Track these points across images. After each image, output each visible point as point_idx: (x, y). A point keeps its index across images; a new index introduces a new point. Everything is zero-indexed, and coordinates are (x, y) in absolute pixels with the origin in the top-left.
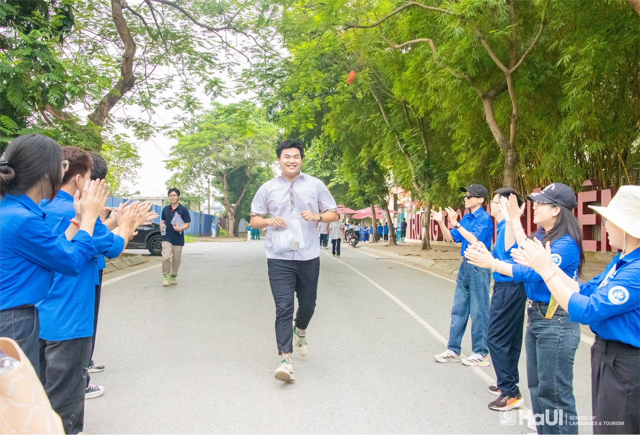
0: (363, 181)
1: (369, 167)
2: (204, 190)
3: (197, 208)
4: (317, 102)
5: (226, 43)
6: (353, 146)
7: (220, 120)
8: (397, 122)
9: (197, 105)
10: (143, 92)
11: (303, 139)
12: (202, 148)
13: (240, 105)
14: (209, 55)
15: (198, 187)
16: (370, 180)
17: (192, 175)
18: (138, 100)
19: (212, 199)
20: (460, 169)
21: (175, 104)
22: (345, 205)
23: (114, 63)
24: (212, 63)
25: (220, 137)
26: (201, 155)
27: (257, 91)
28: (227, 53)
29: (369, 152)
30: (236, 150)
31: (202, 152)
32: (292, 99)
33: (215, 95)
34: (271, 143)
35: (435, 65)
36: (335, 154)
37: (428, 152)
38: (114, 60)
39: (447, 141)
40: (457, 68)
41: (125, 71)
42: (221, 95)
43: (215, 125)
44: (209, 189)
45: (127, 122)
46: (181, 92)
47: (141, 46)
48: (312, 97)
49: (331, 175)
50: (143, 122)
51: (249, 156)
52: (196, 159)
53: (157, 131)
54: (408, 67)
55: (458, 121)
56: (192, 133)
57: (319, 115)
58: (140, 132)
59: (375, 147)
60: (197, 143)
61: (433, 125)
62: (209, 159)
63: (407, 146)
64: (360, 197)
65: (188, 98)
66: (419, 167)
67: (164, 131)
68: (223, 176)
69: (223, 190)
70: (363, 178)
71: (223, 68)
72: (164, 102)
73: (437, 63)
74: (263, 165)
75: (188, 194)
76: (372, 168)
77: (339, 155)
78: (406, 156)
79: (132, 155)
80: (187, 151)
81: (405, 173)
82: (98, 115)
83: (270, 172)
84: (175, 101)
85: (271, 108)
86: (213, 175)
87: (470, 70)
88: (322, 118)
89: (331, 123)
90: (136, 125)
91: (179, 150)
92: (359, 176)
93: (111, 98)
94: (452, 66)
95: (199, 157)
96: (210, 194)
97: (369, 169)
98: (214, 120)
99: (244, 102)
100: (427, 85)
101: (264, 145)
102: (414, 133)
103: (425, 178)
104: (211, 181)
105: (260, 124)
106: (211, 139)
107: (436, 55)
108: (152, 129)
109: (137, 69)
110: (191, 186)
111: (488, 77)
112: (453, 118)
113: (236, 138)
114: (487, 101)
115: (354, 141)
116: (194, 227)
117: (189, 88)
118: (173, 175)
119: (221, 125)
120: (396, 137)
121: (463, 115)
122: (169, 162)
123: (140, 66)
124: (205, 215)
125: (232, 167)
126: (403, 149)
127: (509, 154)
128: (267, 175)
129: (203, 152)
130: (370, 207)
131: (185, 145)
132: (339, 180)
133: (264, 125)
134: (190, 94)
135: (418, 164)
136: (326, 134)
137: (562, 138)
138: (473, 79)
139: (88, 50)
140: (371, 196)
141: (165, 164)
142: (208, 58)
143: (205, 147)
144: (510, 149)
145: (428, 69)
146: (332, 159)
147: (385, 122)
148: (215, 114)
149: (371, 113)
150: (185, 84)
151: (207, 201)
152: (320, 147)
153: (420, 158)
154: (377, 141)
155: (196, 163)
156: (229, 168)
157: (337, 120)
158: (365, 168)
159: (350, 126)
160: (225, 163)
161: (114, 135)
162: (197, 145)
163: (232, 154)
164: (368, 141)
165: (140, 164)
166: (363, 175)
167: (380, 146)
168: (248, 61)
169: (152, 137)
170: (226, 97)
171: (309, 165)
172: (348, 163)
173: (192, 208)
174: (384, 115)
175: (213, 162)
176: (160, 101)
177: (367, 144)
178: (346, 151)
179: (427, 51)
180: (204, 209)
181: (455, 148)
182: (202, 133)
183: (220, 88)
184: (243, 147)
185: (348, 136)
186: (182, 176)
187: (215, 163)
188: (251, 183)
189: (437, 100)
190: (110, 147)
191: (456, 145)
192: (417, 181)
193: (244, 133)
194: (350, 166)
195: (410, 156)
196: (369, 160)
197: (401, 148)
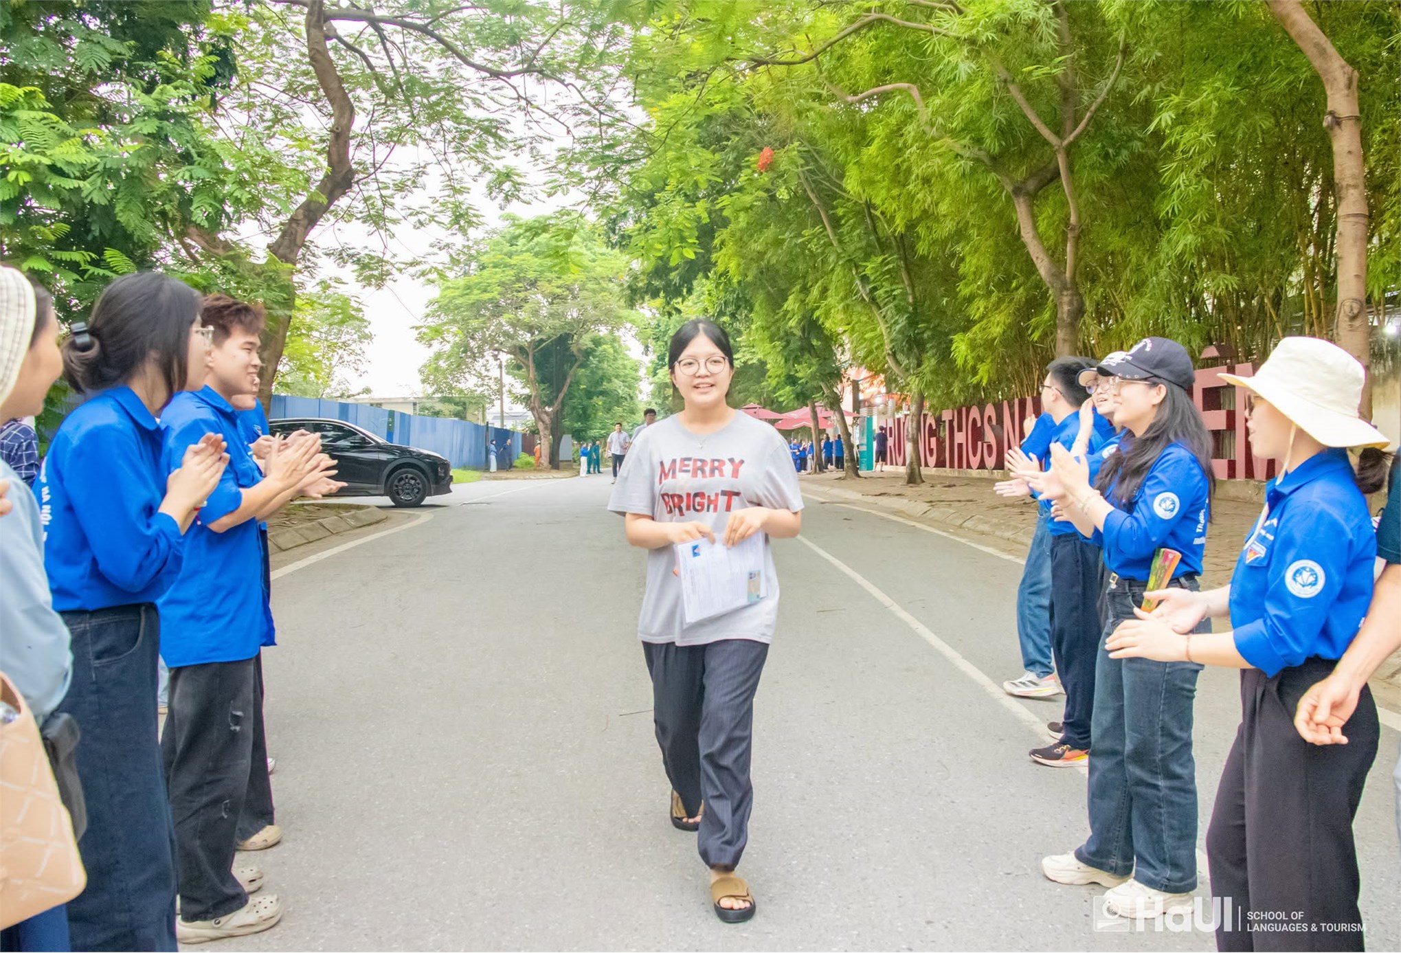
0: (793, 357)
1: (803, 330)
2: (492, 383)
3: (480, 417)
4: (701, 208)
5: (526, 99)
6: (772, 291)
7: (519, 248)
8: (855, 242)
9: (474, 219)
10: (370, 198)
11: (677, 280)
12: (485, 302)
13: (555, 217)
14: (495, 124)
15: (480, 376)
16: (807, 356)
17: (469, 354)
18: (361, 212)
19: (507, 399)
20: (974, 329)
21: (432, 218)
22: (760, 404)
23: (314, 143)
24: (500, 138)
25: (518, 280)
26: (484, 316)
27: (586, 189)
28: (528, 118)
29: (803, 301)
30: (551, 303)
31: (487, 309)
32: (654, 203)
33: (507, 199)
34: (617, 289)
35: (924, 132)
36: (738, 307)
37: (914, 298)
38: (313, 138)
39: (950, 278)
40: (964, 138)
41: (335, 157)
42: (518, 198)
43: (510, 257)
44: (501, 380)
45: (342, 256)
46: (442, 195)
47: (364, 110)
48: (692, 199)
50: (373, 254)
51: (575, 315)
52: (474, 323)
53: (400, 270)
54: (873, 139)
55: (968, 239)
56: (466, 274)
57: (706, 233)
58: (367, 273)
59: (815, 292)
60: (476, 292)
61: (922, 248)
62: (500, 324)
63: (875, 289)
64: (788, 388)
65: (457, 207)
66: (898, 327)
67: (412, 270)
68: (527, 354)
69: (527, 381)
70: (793, 351)
71: (520, 147)
72: (411, 214)
73: (927, 128)
74: (603, 331)
75: (461, 391)
76: (809, 333)
77: (745, 308)
78: (874, 308)
79: (353, 318)
80: (457, 308)
81: (872, 339)
82: (286, 243)
83: (616, 345)
84: (432, 213)
85: (614, 221)
86: (507, 353)
87: (988, 141)
88: (713, 238)
89: (730, 248)
90: (359, 260)
91: (443, 307)
92: (785, 347)
93: (309, 210)
94: (954, 134)
95: (481, 319)
96: (504, 389)
97: (803, 332)
98: (507, 248)
99: (564, 212)
100: (909, 171)
101: (603, 294)
102: (888, 263)
103: (910, 349)
104: (504, 364)
105: (594, 253)
106: (502, 284)
107: (925, 114)
108: (389, 267)
109: (356, 155)
110: (467, 375)
111: (1023, 154)
112: (960, 234)
113: (550, 281)
114: (1021, 200)
115: (773, 281)
116: (476, 453)
117: (458, 187)
118: (432, 355)
119: (521, 257)
120: (854, 272)
121: (979, 228)
122: (424, 330)
123: (364, 148)
125: (544, 337)
126: (867, 295)
127: (1066, 300)
128: (611, 351)
129: (489, 310)
130: (807, 406)
131: (454, 298)
132: (749, 356)
133: (601, 254)
134: (460, 198)
135: (896, 323)
136: (720, 268)
137: (1162, 268)
138: (995, 159)
139: (264, 121)
140: (808, 385)
141: (415, 333)
142: (491, 130)
143: (491, 300)
144: (1067, 290)
145: (910, 141)
146: (733, 315)
147: (832, 244)
148: (508, 236)
149: (805, 227)
150: (450, 180)
151: (497, 403)
152: (710, 294)
153: (899, 310)
154: (817, 281)
155: (475, 330)
156: (537, 338)
157: (741, 243)
158: (795, 331)
159: (765, 253)
160: (530, 329)
161: (318, 280)
162: (476, 296)
163: (544, 312)
164: (801, 281)
165: (369, 337)
166: (792, 346)
167: (825, 290)
168: (569, 132)
169: (389, 283)
170: (529, 203)
172: (764, 323)
173: (469, 417)
174: (829, 231)
175: (507, 328)
176: (404, 213)
177: (798, 287)
178: (759, 300)
179: (907, 107)
180: (492, 417)
181: (964, 290)
182: (486, 273)
183: (516, 185)
184: (564, 299)
185: (762, 273)
186: (449, 357)
187: (511, 330)
188: (581, 366)
189: (929, 200)
190: (312, 303)
191: (966, 285)
192: (894, 355)
193: (563, 271)
194: (768, 328)
195: (880, 308)
196: (804, 317)
197: (864, 292)
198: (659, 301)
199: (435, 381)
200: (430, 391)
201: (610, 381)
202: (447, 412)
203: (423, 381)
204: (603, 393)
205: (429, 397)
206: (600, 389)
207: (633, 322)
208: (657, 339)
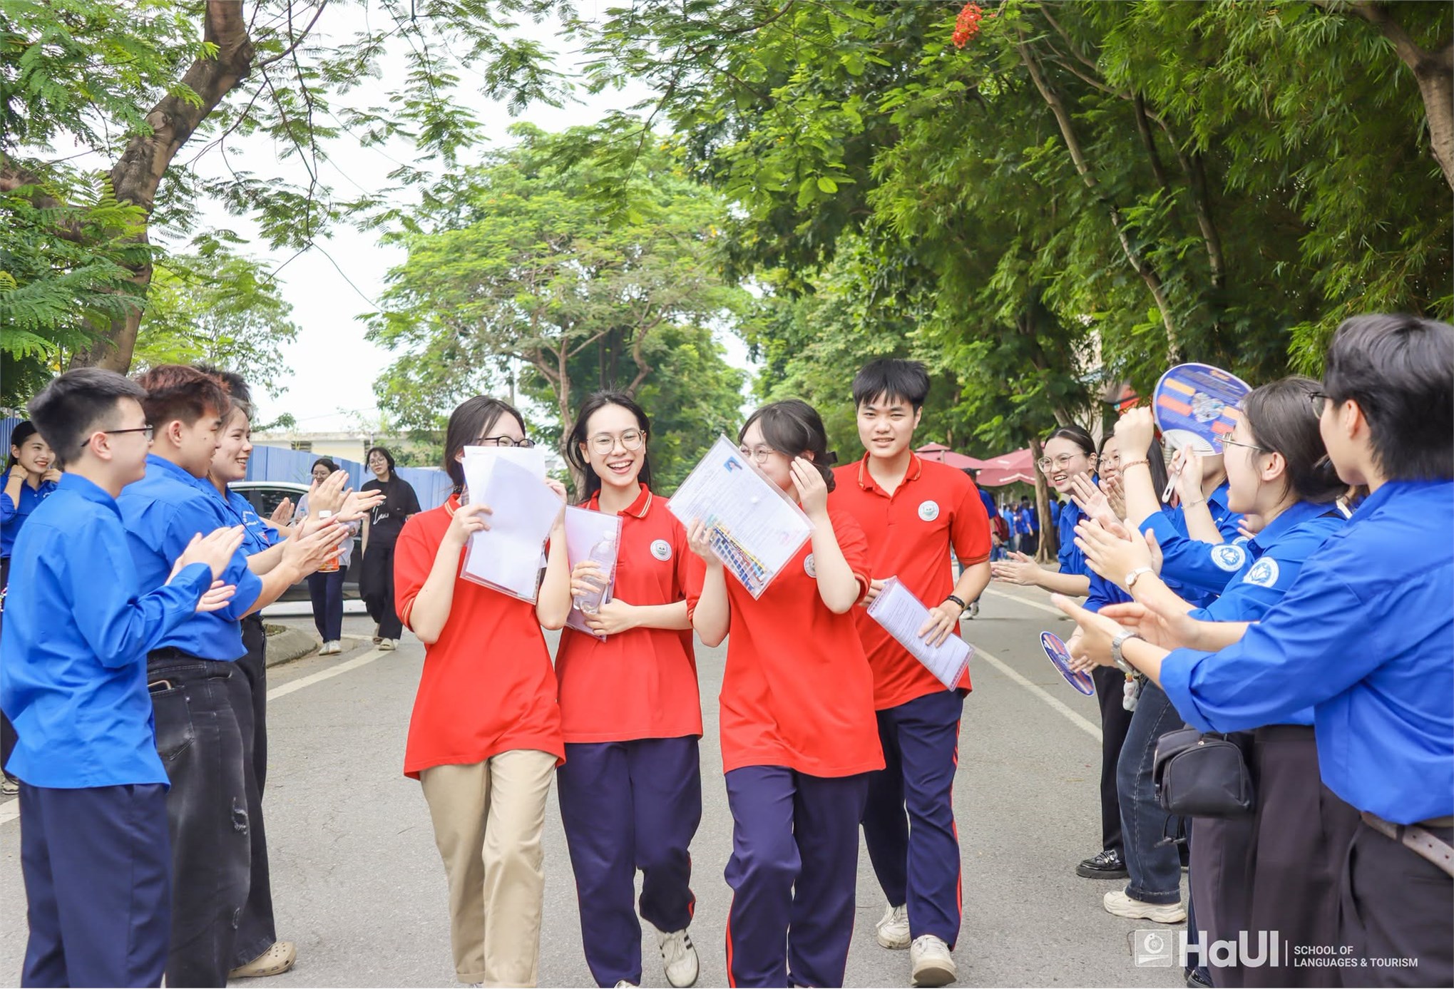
0: (1003, 368)
1: (1023, 320)
4: (852, 112)
6: (969, 255)
7: (541, 183)
8: (1116, 168)
9: (466, 131)
10: (284, 91)
11: (808, 236)
12: (485, 274)
13: (602, 130)
16: (1029, 363)
17: (459, 359)
18: (270, 118)
20: (1330, 315)
21: (393, 128)
22: (945, 443)
25: (541, 236)
26: (482, 296)
27: (656, 80)
29: (1022, 273)
30: (596, 276)
31: (488, 284)
32: (770, 104)
33: (521, 98)
34: (705, 252)
36: (912, 283)
37: (1220, 261)
41: (218, 21)
42: (540, 95)
43: (526, 198)
45: (238, 194)
46: (409, 88)
48: (835, 96)
49: (898, 348)
50: (291, 191)
51: (636, 295)
52: (466, 309)
53: (338, 217)
55: (1322, 159)
56: (451, 224)
57: (859, 153)
58: (280, 222)
59: (1046, 258)
60: (469, 256)
61: (1234, 178)
62: (510, 310)
63: (1150, 249)
64: (997, 420)
65: (435, 109)
66: (1189, 314)
67: (359, 216)
68: (556, 361)
69: (555, 403)
70: (1005, 356)
72: (357, 122)
74: (682, 321)
76: (1033, 326)
77: (924, 284)
78: (1148, 281)
79: (258, 298)
80: (438, 282)
81: (1144, 336)
82: (134, 170)
83: (704, 345)
84: (392, 120)
85: (703, 138)
86: (522, 358)
88: (871, 163)
89: (898, 181)
90: (266, 201)
91: (414, 281)
92: (992, 351)
93: (176, 114)
95: (478, 303)
97: (1023, 323)
98: (521, 182)
99: (619, 120)
100: (1220, 40)
101: (681, 260)
103: (1212, 350)
104: (517, 376)
105: (667, 191)
106: (512, 243)
108: (318, 211)
109: (257, 17)
112: (1312, 150)
113: (593, 240)
114: (1434, 84)
115: (971, 239)
117: (436, 74)
118: (396, 361)
119: (545, 198)
120: (1114, 221)
121: (1344, 139)
122: (378, 319)
123: (270, 6)
125: (585, 333)
126: (1137, 260)
128: (696, 354)
129: (491, 286)
130: (1026, 447)
131: (433, 266)
133: (679, 193)
134: (441, 93)
135: (1185, 306)
136: (880, 216)
138: (1386, 12)
140: (1032, 414)
143: (496, 270)
146: (902, 297)
147: (1075, 172)
148: (523, 163)
149: (1028, 144)
150: (422, 63)
152: (862, 260)
153: (1193, 283)
154: (1047, 239)
155: (470, 320)
156: (573, 334)
157: (917, 174)
158: (1010, 323)
159: (959, 189)
160: (561, 320)
161: (196, 234)
162: (469, 262)
163: (584, 290)
164: (1019, 239)
165: (290, 330)
166: (1005, 347)
167: (1061, 253)
169: (318, 239)
170: (558, 105)
171: (828, 320)
172: (955, 311)
174: (1072, 150)
175: (521, 316)
176: (344, 119)
177: (1015, 249)
178: (947, 269)
181: (1313, 248)
182: (485, 224)
183: (536, 74)
184: (617, 268)
185: (952, 223)
186: (425, 365)
187: (528, 320)
188: (646, 380)
189: (1257, 89)
190: (185, 274)
191: (1317, 239)
193: (618, 220)
194: (962, 318)
195: (1158, 282)
196: (1025, 300)
197: (1130, 255)
198: (777, 273)
199: (401, 405)
200: (394, 419)
201: (693, 405)
202: (422, 457)
203: (381, 405)
204: (683, 425)
205: (393, 431)
206: (677, 417)
207: (732, 307)
208: (772, 335)
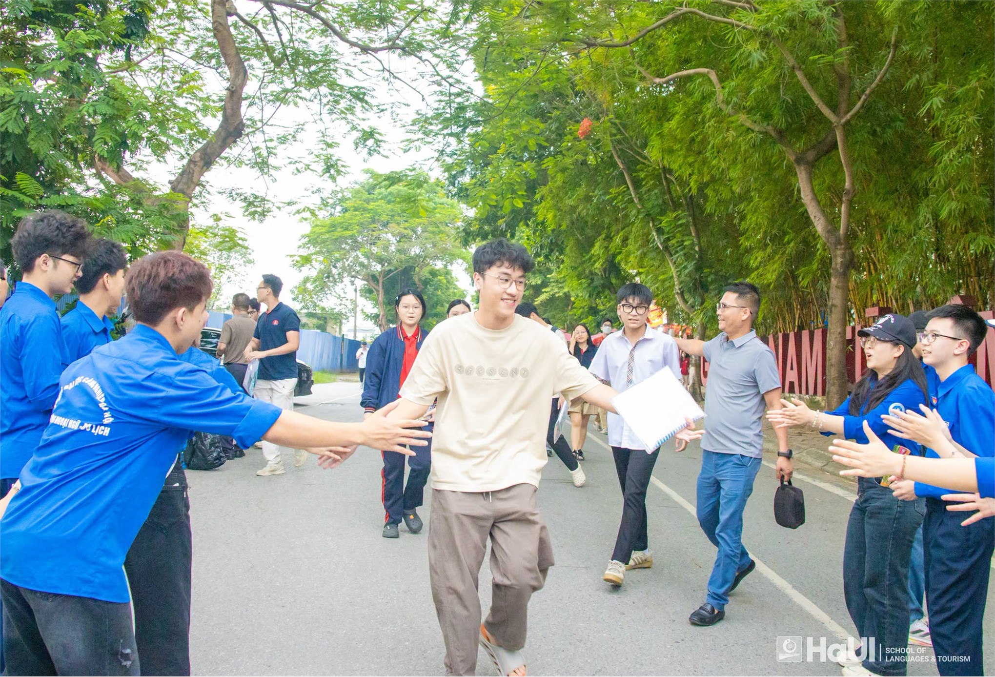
0: (595, 292)
1: (605, 271)
2: (348, 303)
3: (338, 330)
4: (528, 168)
5: (389, 71)
6: (581, 238)
8: (653, 200)
9: (342, 169)
10: (258, 148)
11: (504, 226)
12: (346, 238)
14: (362, 91)
15: (339, 297)
16: (607, 292)
17: (331, 279)
18: (249, 160)
19: (360, 316)
20: (753, 275)
21: (308, 167)
23: (214, 102)
24: (367, 103)
25: (374, 222)
26: (344, 249)
27: (436, 147)
28: (390, 86)
29: (606, 248)
30: (398, 242)
31: (347, 243)
32: (488, 164)
33: (369, 153)
34: (453, 232)
35: (721, 110)
36: (552, 251)
37: (700, 248)
38: (215, 98)
39: (732, 233)
40: (755, 115)
41: (229, 111)
42: (379, 153)
43: (368, 203)
44: (355, 301)
45: (233, 195)
46: (317, 148)
47: (256, 76)
48: (517, 159)
49: (543, 282)
50: (257, 194)
51: (418, 252)
52: (337, 255)
53: (279, 208)
54: (673, 115)
55: (751, 200)
56: (331, 215)
57: (532, 187)
58: (252, 209)
59: (618, 240)
60: (339, 230)
61: (709, 208)
62: (357, 256)
63: (668, 239)
64: (590, 318)
65: (328, 159)
66: (687, 271)
67: (289, 209)
68: (378, 282)
69: (377, 302)
70: (596, 287)
71: (383, 110)
72: (290, 163)
73: (724, 107)
74: (439, 265)
75: (323, 309)
76: (609, 274)
77: (558, 251)
78: (667, 255)
79: (238, 245)
80: (324, 242)
81: (664, 281)
82: (184, 180)
83: (449, 277)
84: (308, 163)
85: (455, 177)
86: (362, 279)
87: (776, 118)
88: (535, 193)
89: (548, 203)
90: (246, 198)
91: (313, 240)
92: (589, 285)
93: (205, 156)
94: (750, 111)
95: (342, 252)
96: (358, 309)
97: (605, 274)
98: (365, 196)
100: (705, 141)
101: (441, 235)
102: (679, 219)
103: (695, 290)
104: (359, 288)
105: (435, 203)
106: (360, 224)
107: (721, 94)
108: (270, 205)
109: (247, 112)
110: (329, 296)
111: (803, 130)
112: (745, 197)
113: (398, 224)
114: (802, 168)
115: (582, 230)
116: (333, 359)
117: (330, 142)
118: (302, 278)
119: (377, 204)
120: (651, 225)
121: (759, 191)
122: (296, 258)
123: (254, 107)
124: (350, 340)
125: (393, 268)
126: (661, 244)
127: (839, 252)
128: (445, 281)
129: (349, 244)
131: (321, 234)
132: (556, 290)
133: (442, 204)
134: (330, 151)
135: (685, 267)
136: (540, 218)
137: (920, 229)
138: (781, 133)
139: (174, 82)
141: (289, 261)
142: (359, 96)
143: (351, 237)
144: (840, 244)
145: (708, 116)
146: (547, 257)
147: (633, 201)
148: (367, 187)
149: (611, 187)
150: (323, 136)
152: (528, 239)
153: (687, 257)
154: (619, 232)
156: (387, 269)
157: (558, 198)
158: (599, 272)
159: (577, 207)
160: (381, 261)
161: (211, 213)
162: (339, 232)
163: (393, 248)
164: (605, 231)
166: (595, 284)
167: (625, 240)
168: (423, 99)
169: (269, 218)
170: (387, 157)
172: (573, 264)
173: (329, 329)
174: (631, 190)
175: (363, 259)
177: (603, 236)
178: (570, 246)
179: (707, 88)
180: (347, 331)
181: (745, 243)
182: (348, 215)
183: (377, 141)
184: (409, 238)
185: (573, 223)
186: (315, 281)
187: (366, 262)
191: (747, 239)
192: (682, 294)
194: (577, 268)
195: (671, 255)
196: (607, 260)
197: (658, 242)
199: (303, 300)
200: (299, 307)
202: (311, 325)
206: (434, 311)
